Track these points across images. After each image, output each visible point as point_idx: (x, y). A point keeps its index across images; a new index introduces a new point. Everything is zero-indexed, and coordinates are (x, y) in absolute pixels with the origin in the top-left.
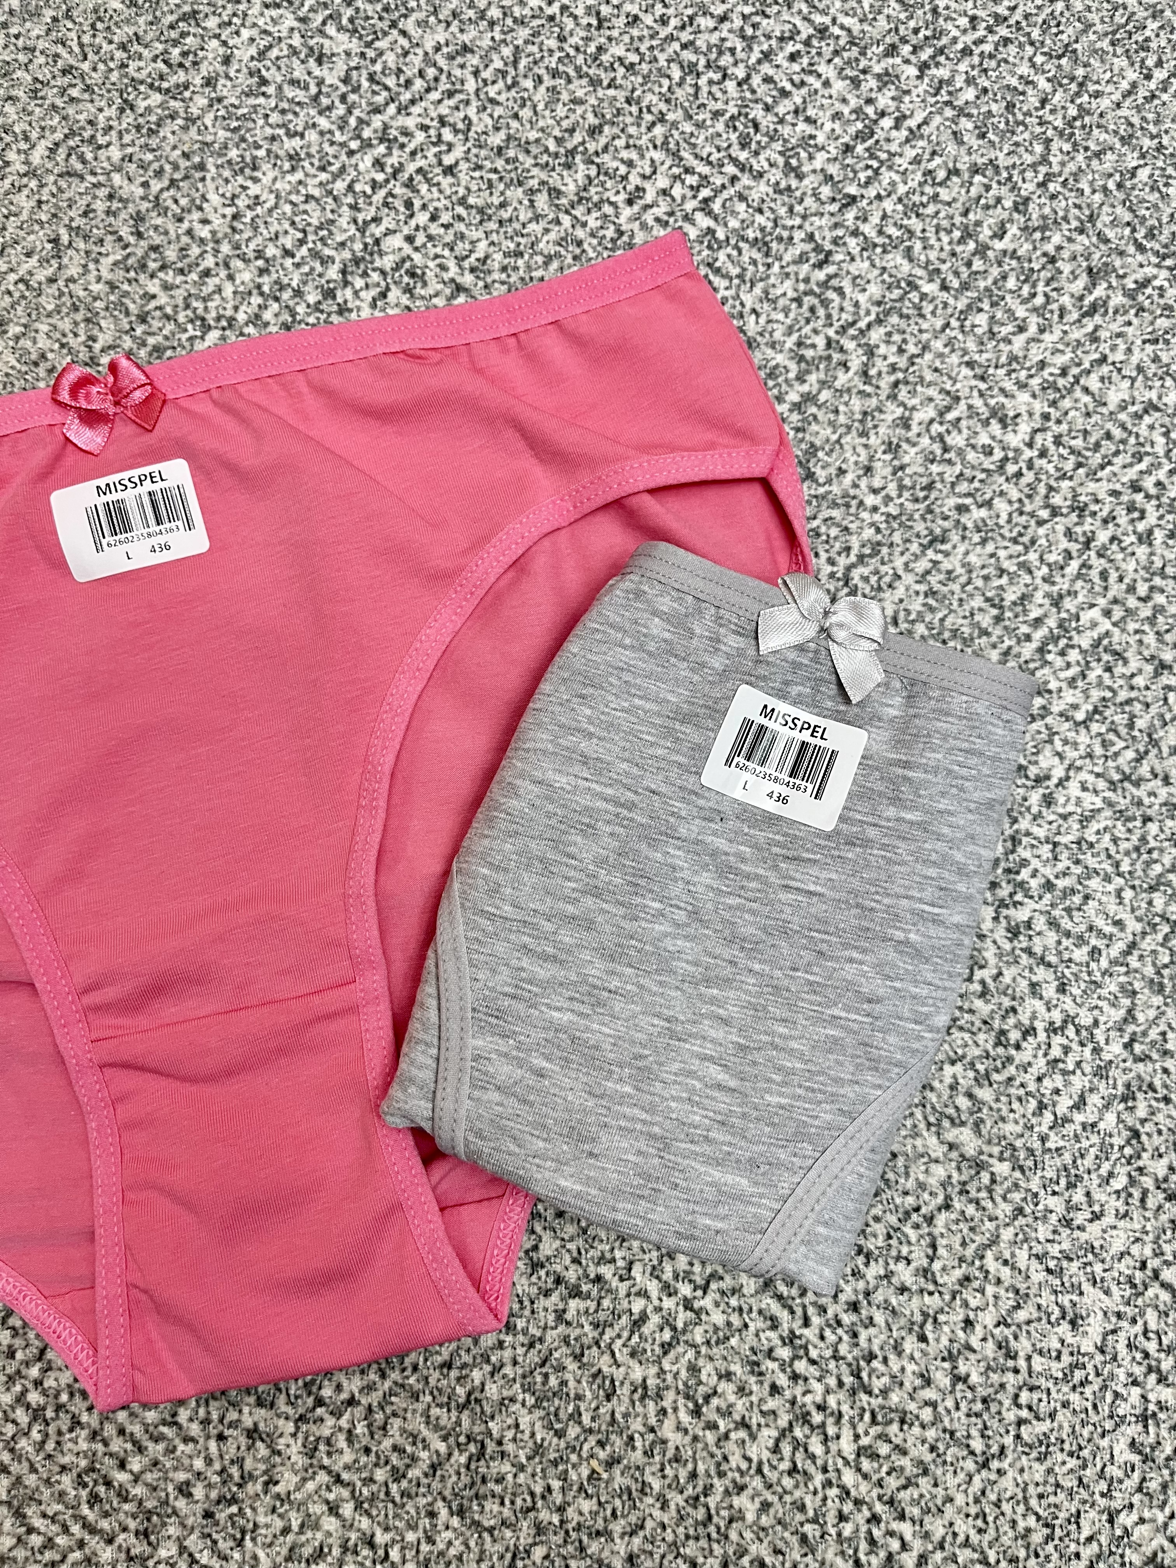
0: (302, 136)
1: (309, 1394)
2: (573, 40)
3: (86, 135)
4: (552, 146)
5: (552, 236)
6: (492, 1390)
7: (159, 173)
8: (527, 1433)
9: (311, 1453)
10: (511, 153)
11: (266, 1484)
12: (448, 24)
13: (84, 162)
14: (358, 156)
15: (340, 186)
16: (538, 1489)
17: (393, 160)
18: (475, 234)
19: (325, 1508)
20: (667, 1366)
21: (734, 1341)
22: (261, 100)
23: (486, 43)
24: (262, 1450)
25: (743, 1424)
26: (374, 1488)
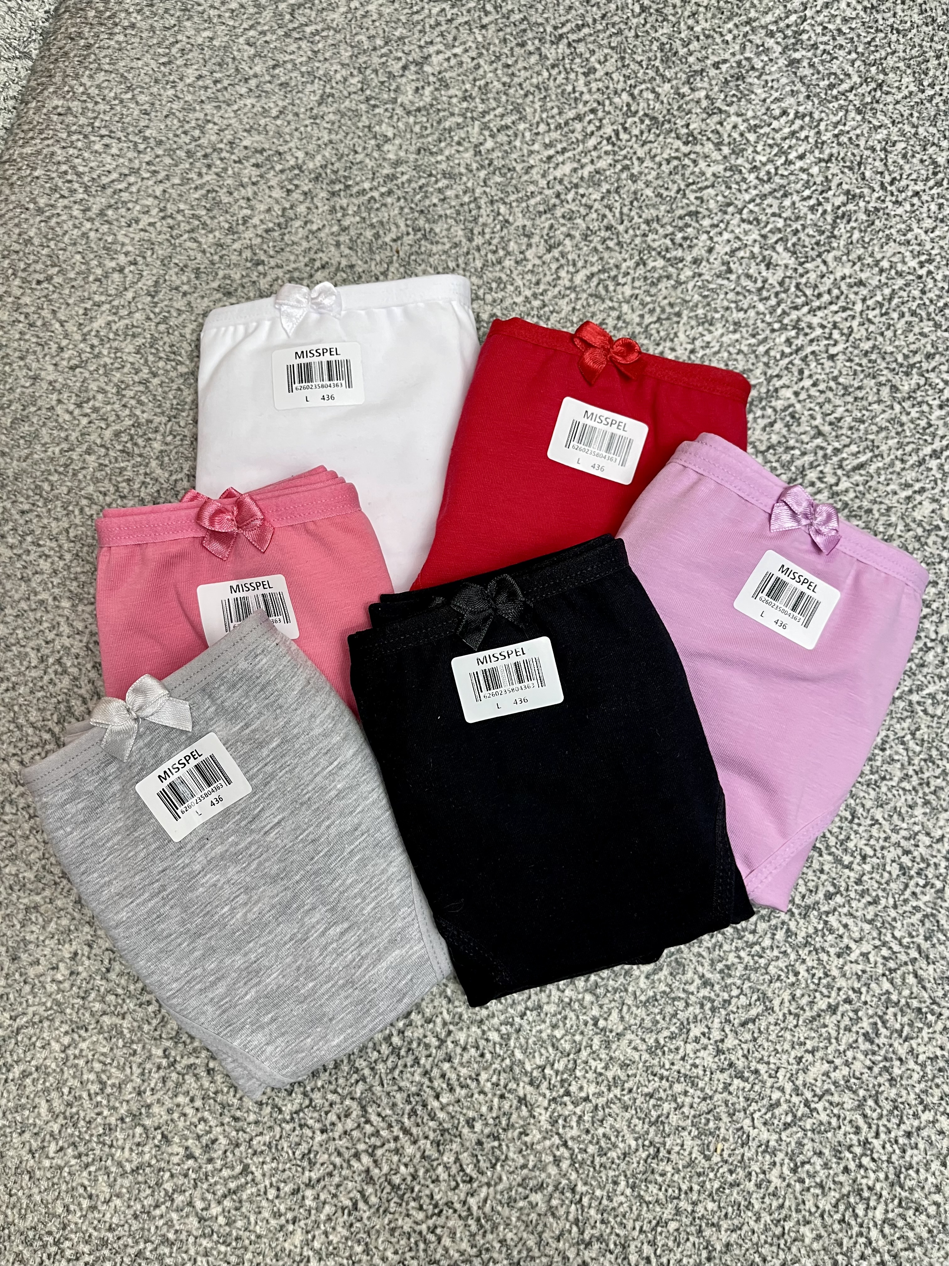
0: (746, 312)
1: (562, 1086)
2: (931, 295)
3: (613, 273)
4: (900, 359)
5: (886, 416)
6: (674, 1119)
7: (652, 311)
8: (688, 1150)
9: (554, 1122)
10: (873, 357)
11: (521, 1133)
12: (854, 264)
13: (607, 290)
14: (777, 333)
15: (761, 349)
16: (684, 1187)
17: (799, 342)
18: (838, 402)
19: (551, 1159)
20: (784, 1137)
21: (829, 1135)
22: (725, 282)
23: (875, 282)
24: (524, 1111)
25: (821, 1186)
26: (585, 1156)
